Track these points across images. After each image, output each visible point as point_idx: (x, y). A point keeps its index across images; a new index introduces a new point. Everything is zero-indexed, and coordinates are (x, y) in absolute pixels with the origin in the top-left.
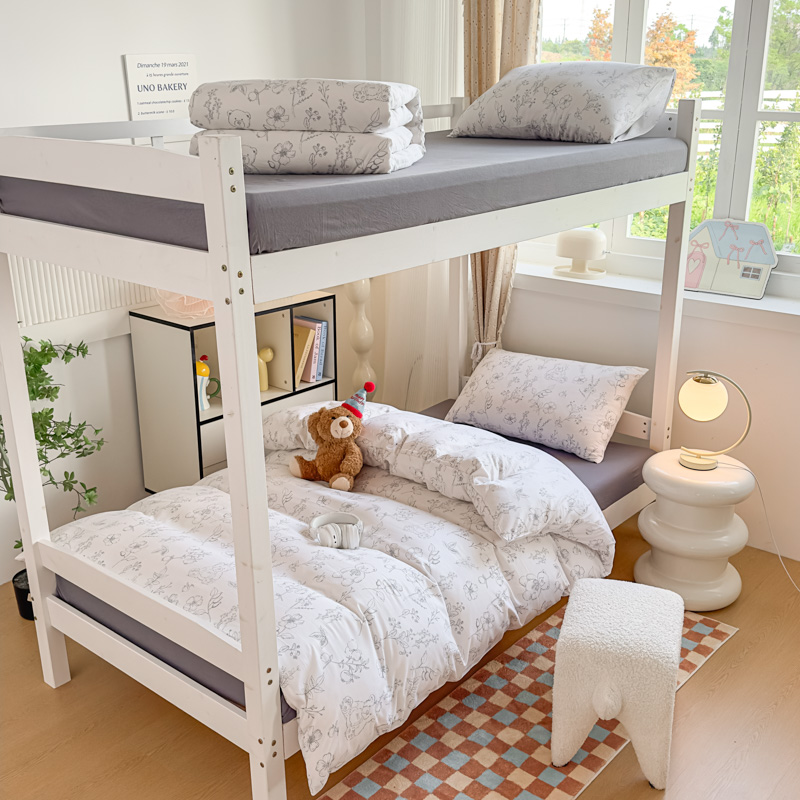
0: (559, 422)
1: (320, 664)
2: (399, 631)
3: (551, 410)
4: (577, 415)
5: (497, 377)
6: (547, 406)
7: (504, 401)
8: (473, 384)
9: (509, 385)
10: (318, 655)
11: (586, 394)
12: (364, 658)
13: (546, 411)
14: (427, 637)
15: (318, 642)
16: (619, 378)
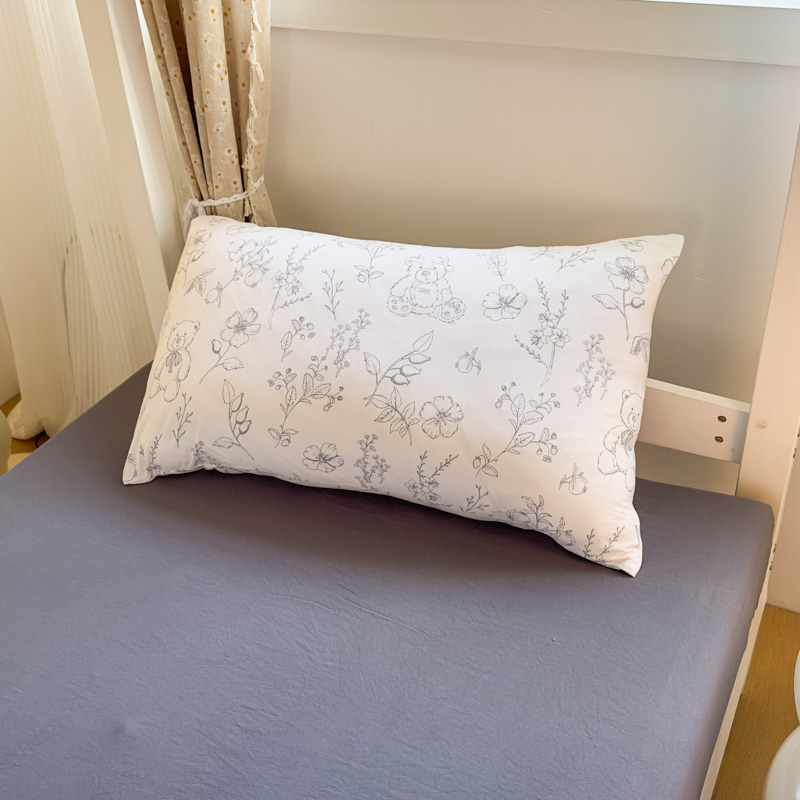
0: (484, 462)
3: (449, 426)
4: (537, 428)
5: (241, 327)
6: (431, 412)
7: (287, 408)
8: (174, 358)
9: (286, 350)
11: (545, 352)
13: (433, 429)
16: (623, 283)
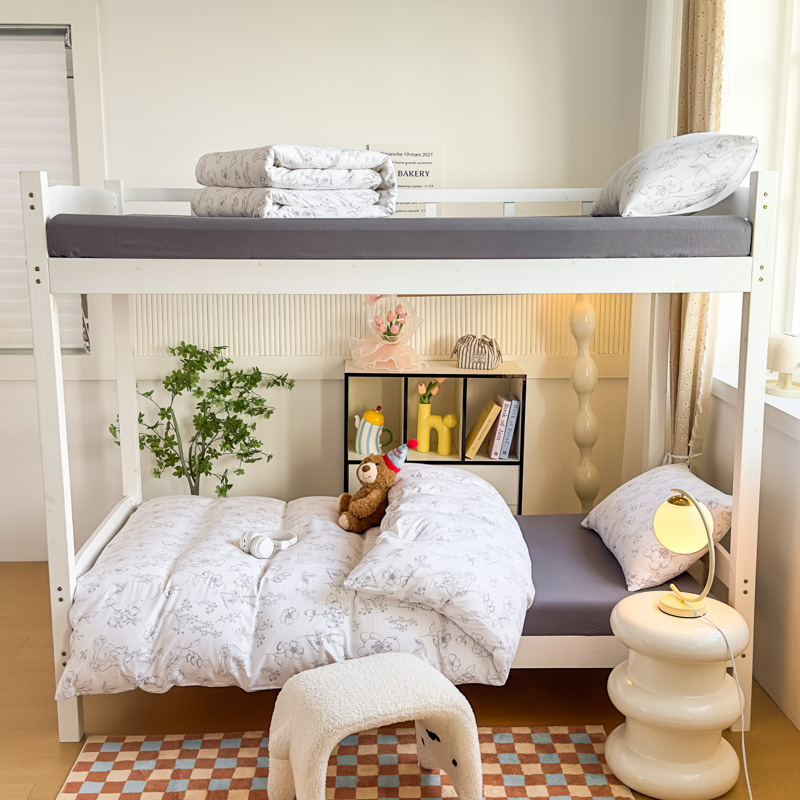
0: (625, 537)
1: (103, 603)
2: (185, 612)
3: (628, 525)
10: (106, 597)
12: (138, 617)
14: (208, 629)
15: (115, 589)
